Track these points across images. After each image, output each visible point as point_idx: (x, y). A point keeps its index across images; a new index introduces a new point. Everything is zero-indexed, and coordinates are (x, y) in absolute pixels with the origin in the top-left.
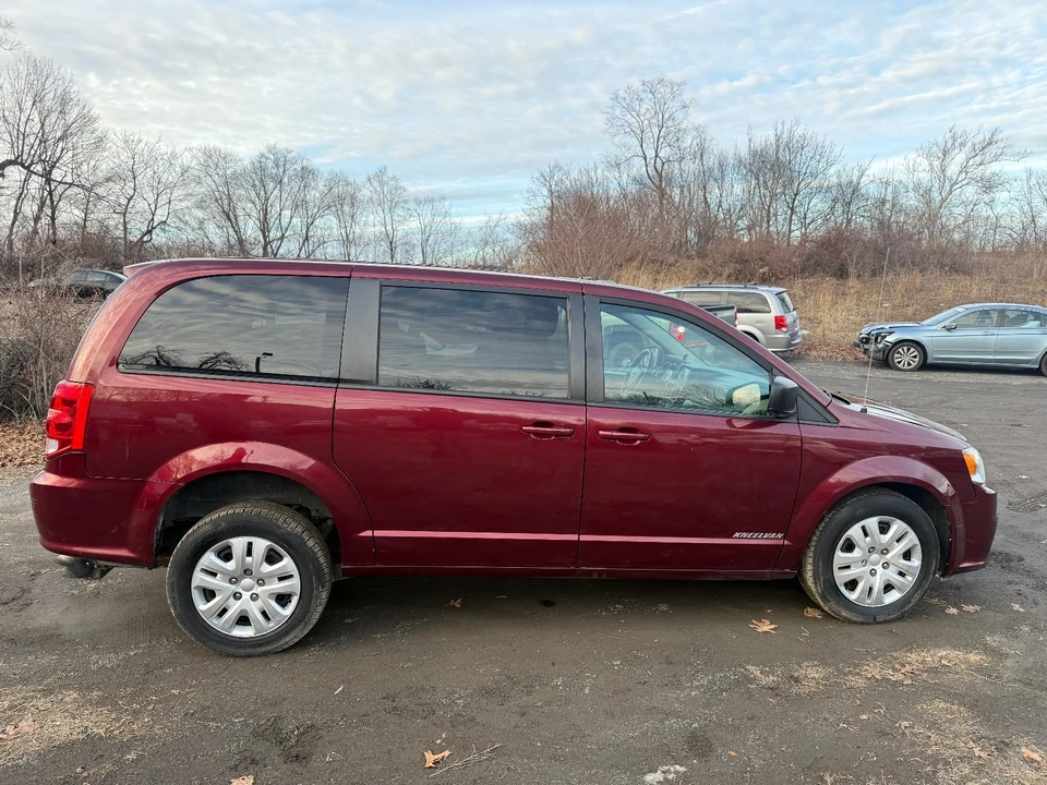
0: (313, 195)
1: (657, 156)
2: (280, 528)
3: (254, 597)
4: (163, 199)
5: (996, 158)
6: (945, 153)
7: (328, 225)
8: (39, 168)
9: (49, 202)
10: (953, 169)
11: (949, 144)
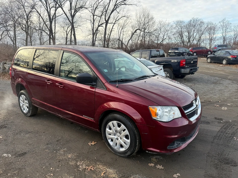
0: (203, 28)
4: (166, 34)
7: (206, 36)
8: (143, 30)
9: (144, 37)
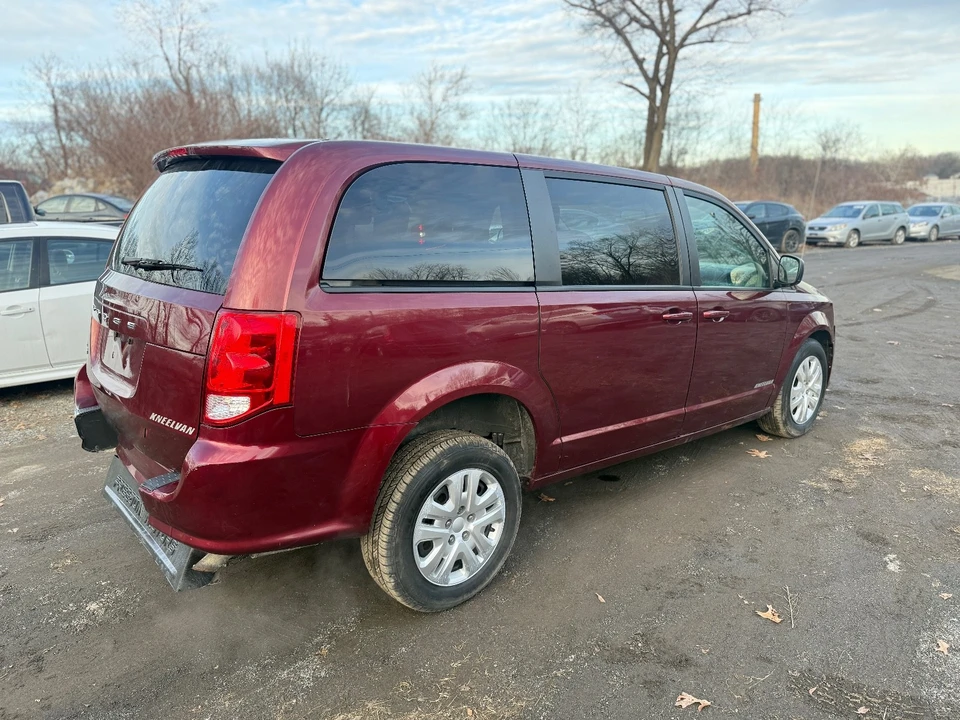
1: (180, 59)
2: (492, 453)
3: (465, 536)
5: (466, 90)
6: (430, 82)
10: (438, 97)
11: (433, 75)
